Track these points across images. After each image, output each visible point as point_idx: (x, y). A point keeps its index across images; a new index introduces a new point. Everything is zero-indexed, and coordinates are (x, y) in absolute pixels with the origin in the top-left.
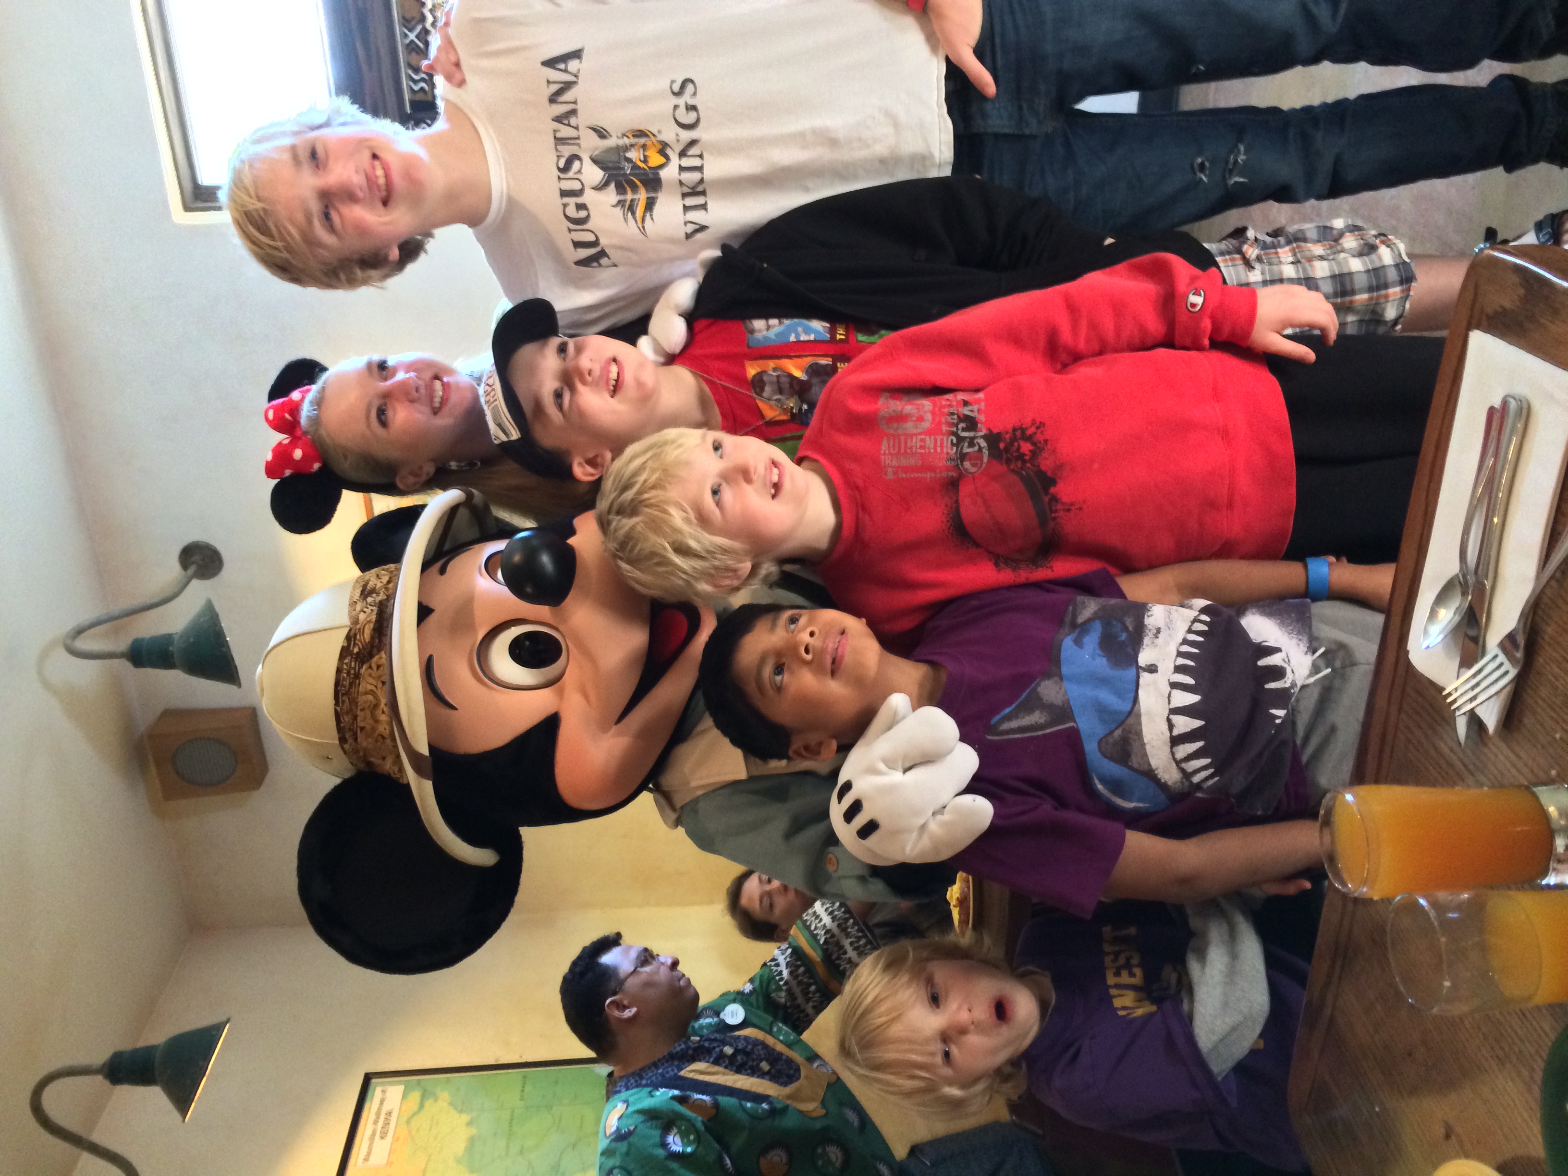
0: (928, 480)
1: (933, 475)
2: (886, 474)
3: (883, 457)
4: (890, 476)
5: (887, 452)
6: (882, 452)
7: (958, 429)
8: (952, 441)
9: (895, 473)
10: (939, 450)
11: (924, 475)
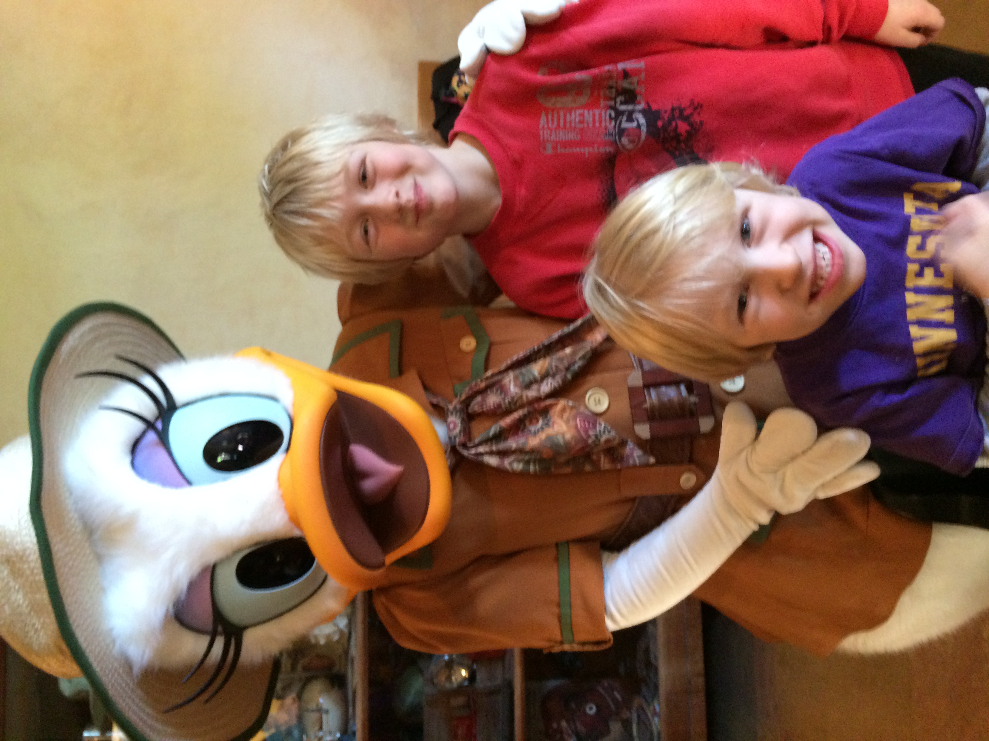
0: (587, 154)
1: (591, 150)
2: (545, 148)
3: (541, 133)
4: (549, 151)
5: (546, 126)
6: (541, 126)
7: (616, 103)
8: (610, 115)
9: (555, 148)
10: (597, 124)
11: (582, 150)
